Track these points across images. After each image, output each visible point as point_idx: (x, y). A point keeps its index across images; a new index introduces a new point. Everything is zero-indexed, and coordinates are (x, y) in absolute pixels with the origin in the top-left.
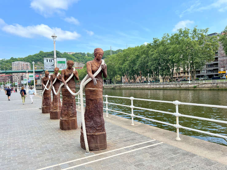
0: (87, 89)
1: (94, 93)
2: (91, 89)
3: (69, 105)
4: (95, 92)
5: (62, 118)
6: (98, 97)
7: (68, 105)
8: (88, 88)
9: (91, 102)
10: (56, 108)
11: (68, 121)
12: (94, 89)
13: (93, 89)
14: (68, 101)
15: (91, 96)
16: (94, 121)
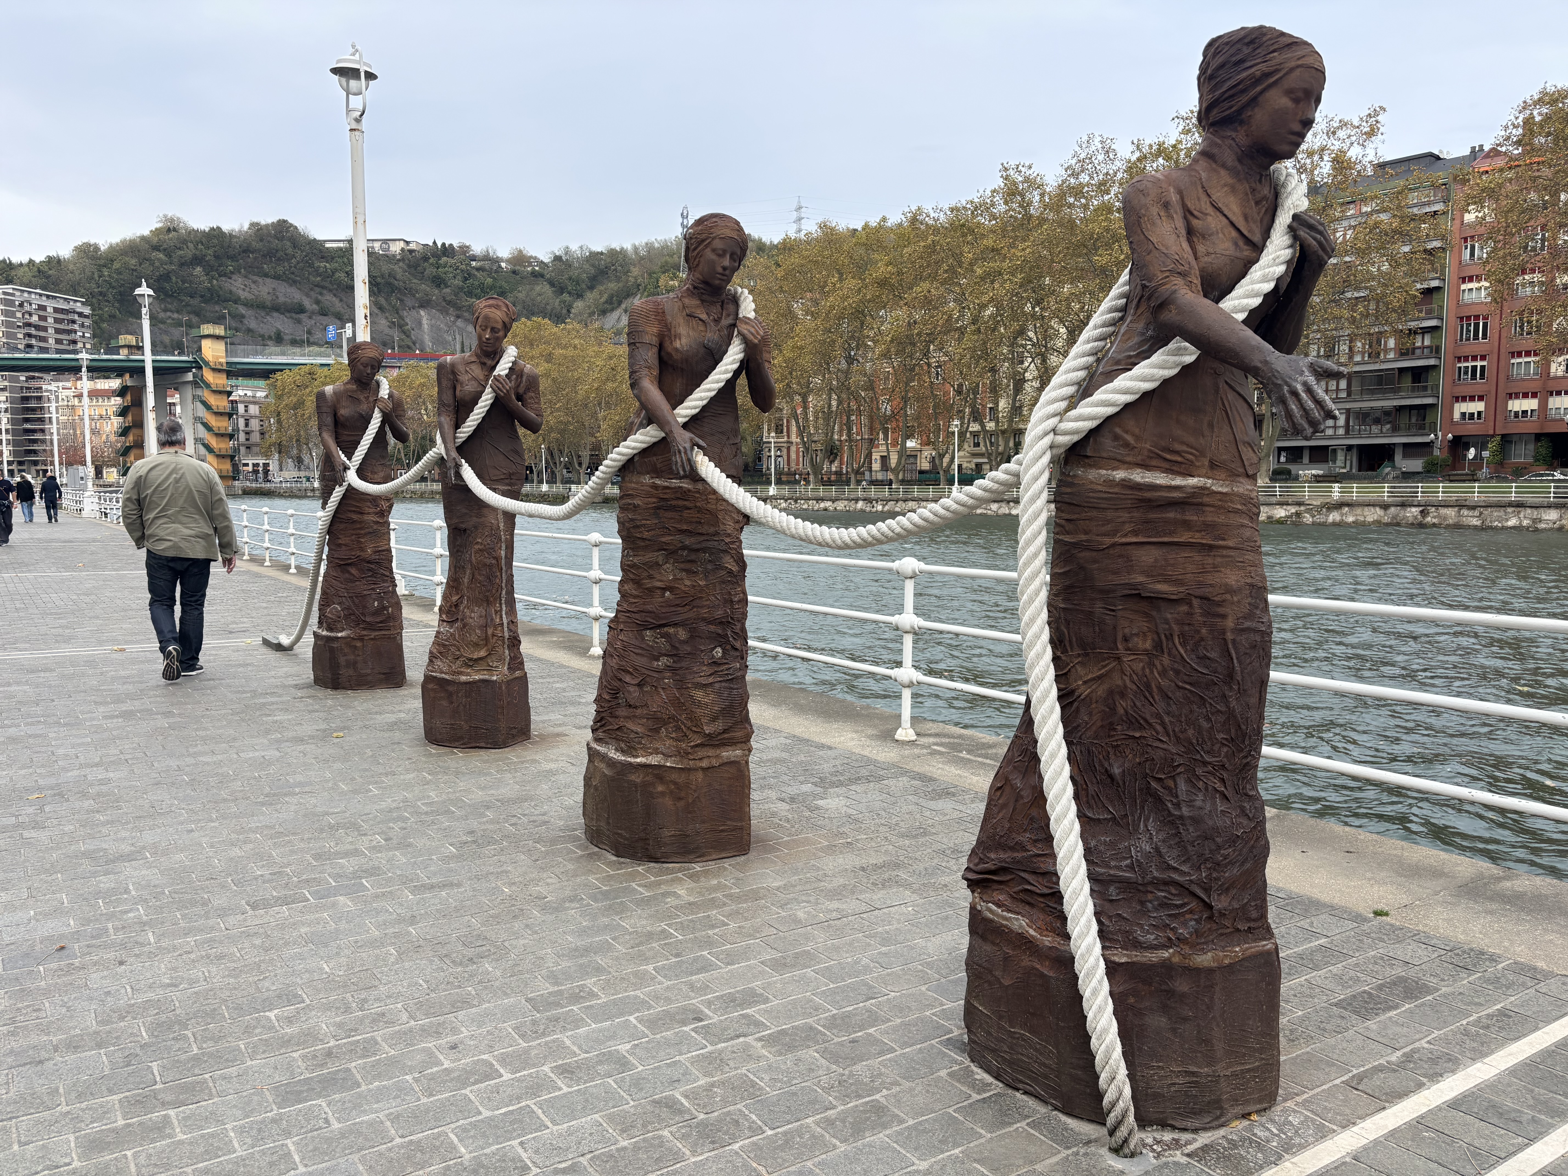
0: (1110, 483)
1: (1187, 525)
2: (1160, 479)
3: (694, 635)
4: (1191, 516)
5: (629, 750)
6: (1233, 578)
7: (682, 634)
8: (1120, 475)
9: (1141, 624)
10: (483, 653)
11: (681, 779)
12: (1193, 481)
13: (1178, 481)
14: (691, 600)
15: (1148, 557)
16: (1171, 822)
